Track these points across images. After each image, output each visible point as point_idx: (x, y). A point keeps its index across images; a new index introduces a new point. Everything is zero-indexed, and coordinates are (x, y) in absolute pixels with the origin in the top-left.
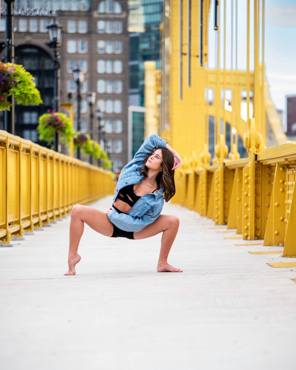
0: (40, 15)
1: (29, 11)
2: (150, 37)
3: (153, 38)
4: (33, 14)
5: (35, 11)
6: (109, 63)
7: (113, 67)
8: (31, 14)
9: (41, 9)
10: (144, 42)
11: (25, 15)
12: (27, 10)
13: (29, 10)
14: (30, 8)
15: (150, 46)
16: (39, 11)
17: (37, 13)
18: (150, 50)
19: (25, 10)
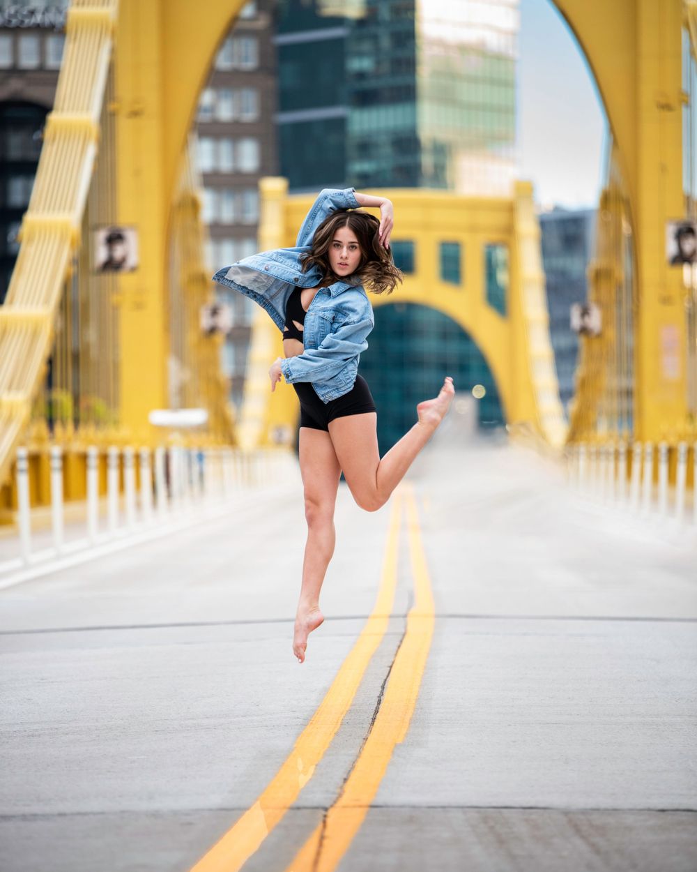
0: (44, 23)
1: (15, 15)
2: (375, 38)
3: (386, 42)
4: (27, 21)
5: (32, 13)
6: (225, 147)
7: (235, 156)
8: (22, 22)
9: (46, 10)
10: (360, 54)
11: (6, 25)
12: (12, 11)
13: (17, 12)
14: (18, 7)
15: (378, 63)
16: (43, 14)
17: (38, 18)
18: (377, 75)
19: (7, 11)
